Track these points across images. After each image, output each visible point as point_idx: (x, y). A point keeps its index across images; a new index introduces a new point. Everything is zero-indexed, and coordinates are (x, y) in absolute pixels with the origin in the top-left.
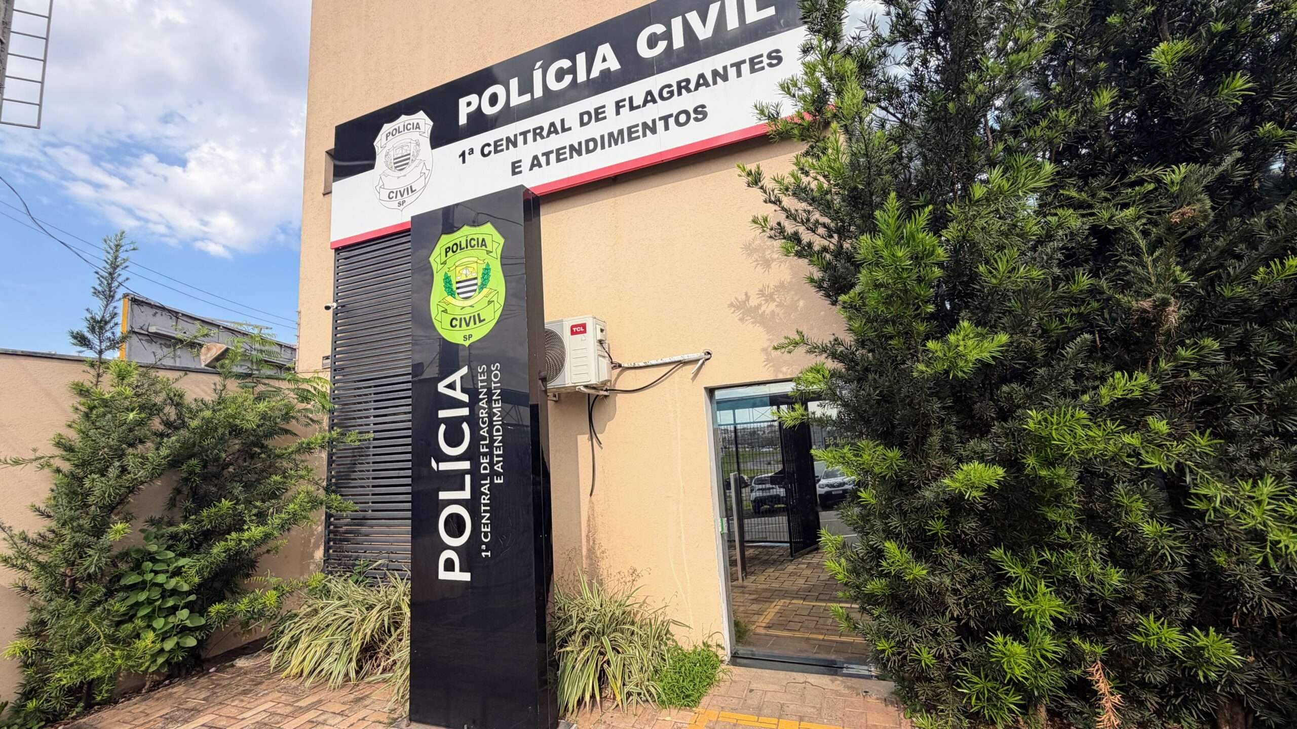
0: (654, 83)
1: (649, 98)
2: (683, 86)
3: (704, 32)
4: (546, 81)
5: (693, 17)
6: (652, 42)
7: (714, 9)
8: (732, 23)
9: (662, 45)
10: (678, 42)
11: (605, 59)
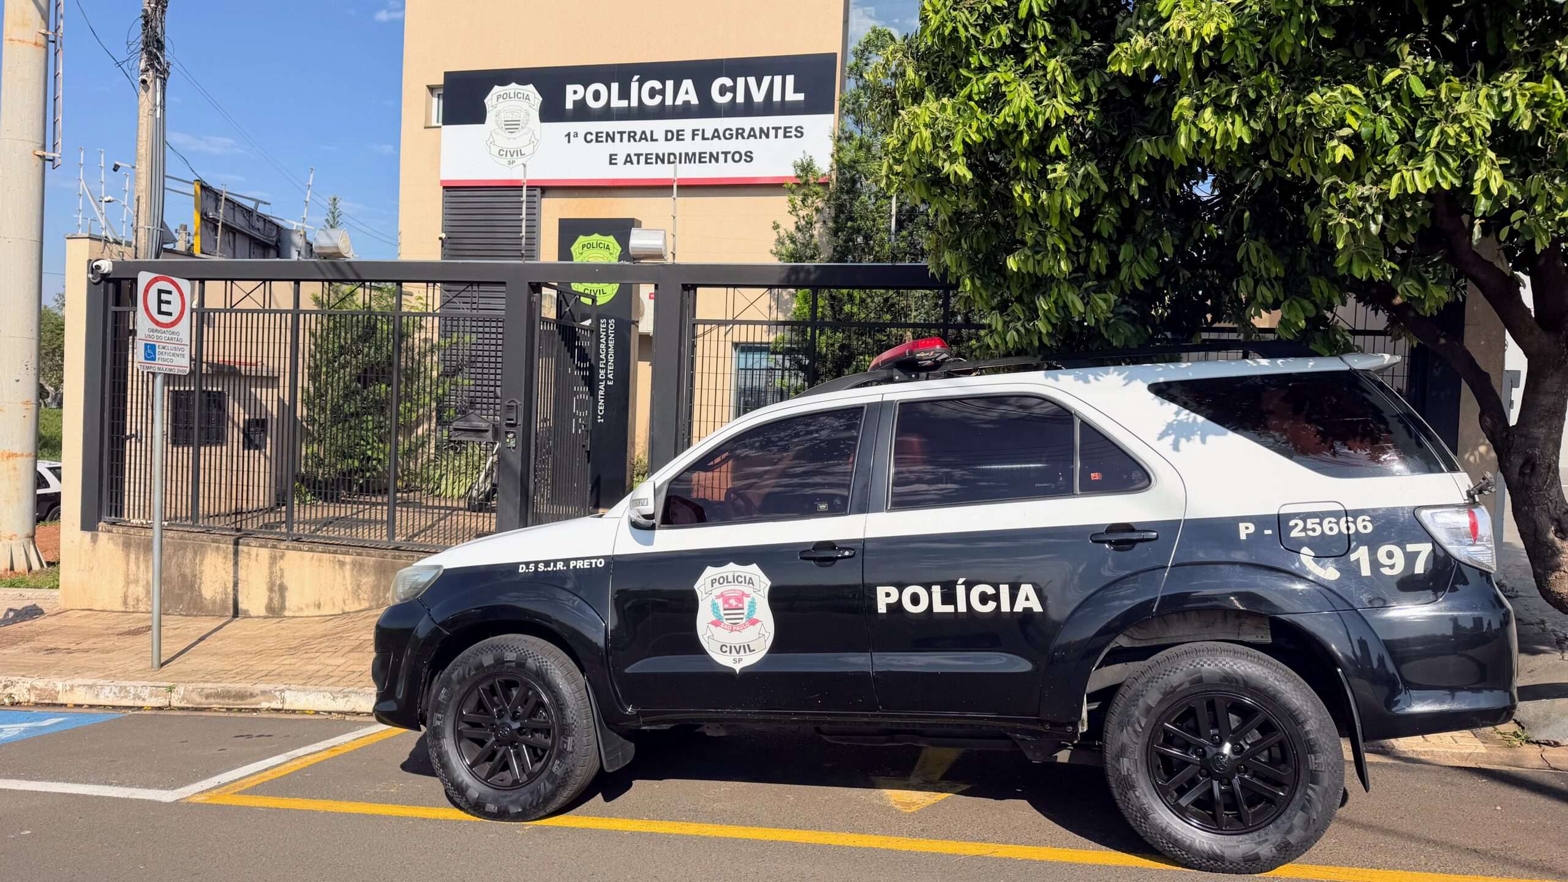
0: (722, 123)
1: (716, 135)
3: (758, 97)
4: (641, 93)
6: (723, 90)
7: (767, 80)
8: (777, 97)
9: (729, 96)
11: (688, 92)
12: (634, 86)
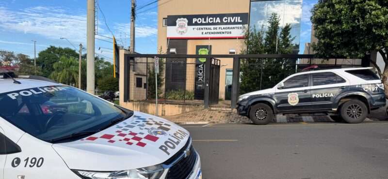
0: (225, 26)
1: (224, 28)
2: (229, 28)
3: (233, 21)
4: (208, 20)
5: (231, 18)
6: (225, 20)
7: (234, 18)
8: (236, 21)
9: (226, 21)
10: (229, 21)
11: (218, 20)
12: (207, 19)
